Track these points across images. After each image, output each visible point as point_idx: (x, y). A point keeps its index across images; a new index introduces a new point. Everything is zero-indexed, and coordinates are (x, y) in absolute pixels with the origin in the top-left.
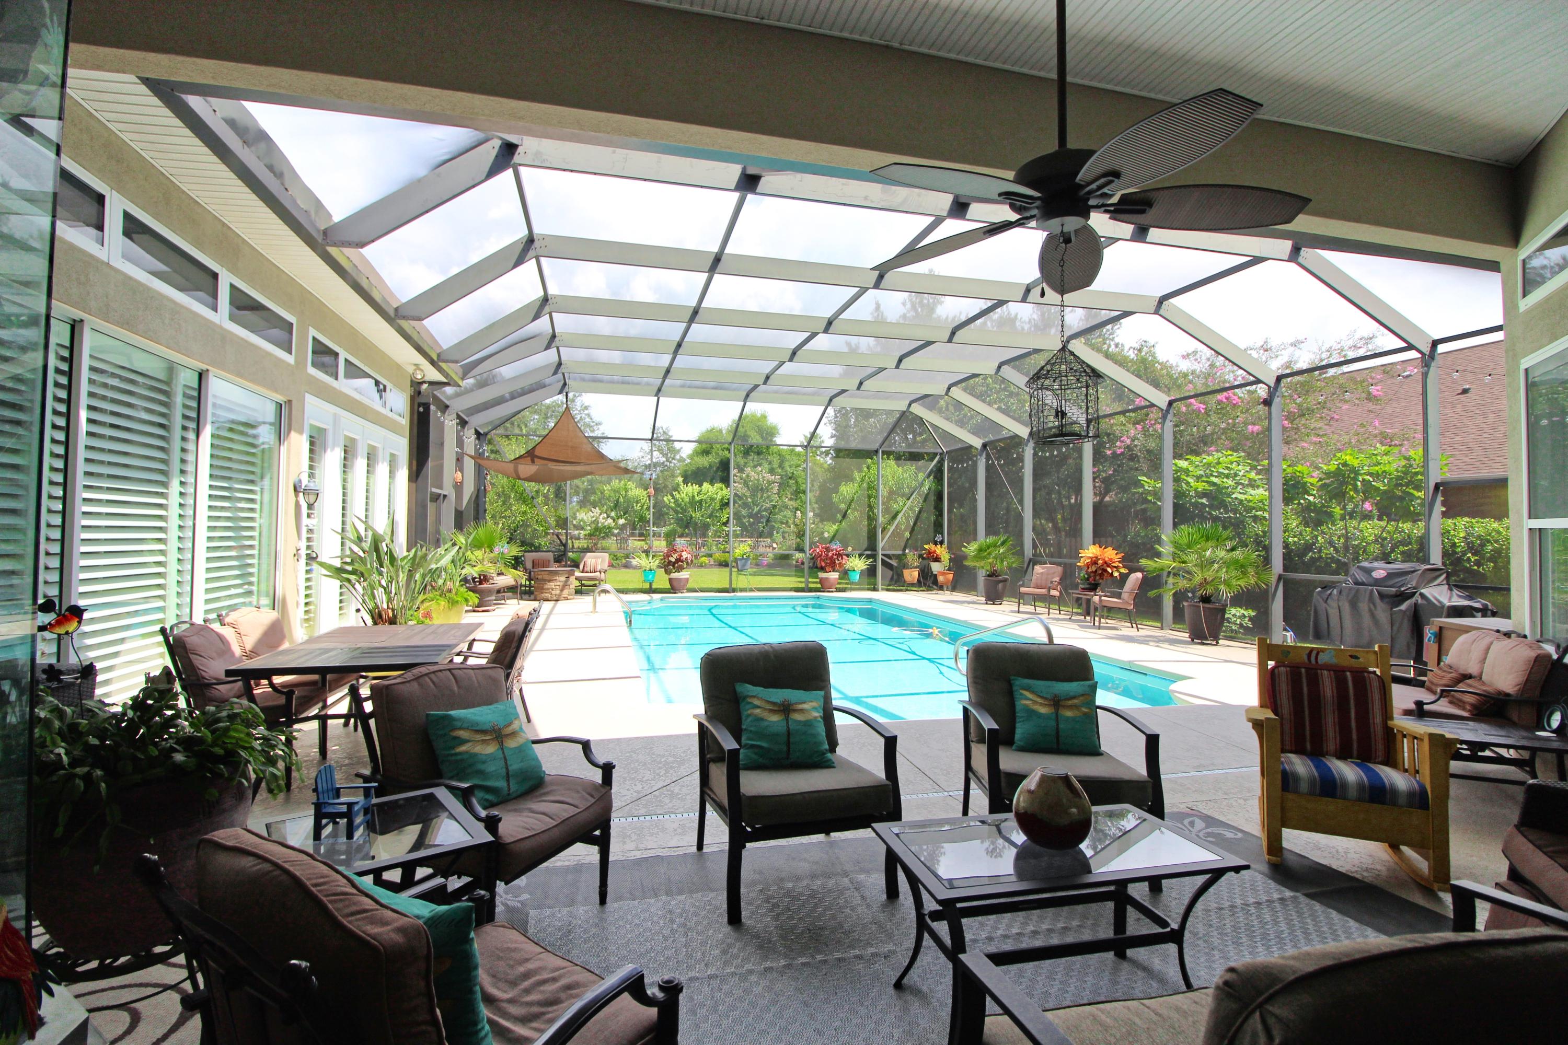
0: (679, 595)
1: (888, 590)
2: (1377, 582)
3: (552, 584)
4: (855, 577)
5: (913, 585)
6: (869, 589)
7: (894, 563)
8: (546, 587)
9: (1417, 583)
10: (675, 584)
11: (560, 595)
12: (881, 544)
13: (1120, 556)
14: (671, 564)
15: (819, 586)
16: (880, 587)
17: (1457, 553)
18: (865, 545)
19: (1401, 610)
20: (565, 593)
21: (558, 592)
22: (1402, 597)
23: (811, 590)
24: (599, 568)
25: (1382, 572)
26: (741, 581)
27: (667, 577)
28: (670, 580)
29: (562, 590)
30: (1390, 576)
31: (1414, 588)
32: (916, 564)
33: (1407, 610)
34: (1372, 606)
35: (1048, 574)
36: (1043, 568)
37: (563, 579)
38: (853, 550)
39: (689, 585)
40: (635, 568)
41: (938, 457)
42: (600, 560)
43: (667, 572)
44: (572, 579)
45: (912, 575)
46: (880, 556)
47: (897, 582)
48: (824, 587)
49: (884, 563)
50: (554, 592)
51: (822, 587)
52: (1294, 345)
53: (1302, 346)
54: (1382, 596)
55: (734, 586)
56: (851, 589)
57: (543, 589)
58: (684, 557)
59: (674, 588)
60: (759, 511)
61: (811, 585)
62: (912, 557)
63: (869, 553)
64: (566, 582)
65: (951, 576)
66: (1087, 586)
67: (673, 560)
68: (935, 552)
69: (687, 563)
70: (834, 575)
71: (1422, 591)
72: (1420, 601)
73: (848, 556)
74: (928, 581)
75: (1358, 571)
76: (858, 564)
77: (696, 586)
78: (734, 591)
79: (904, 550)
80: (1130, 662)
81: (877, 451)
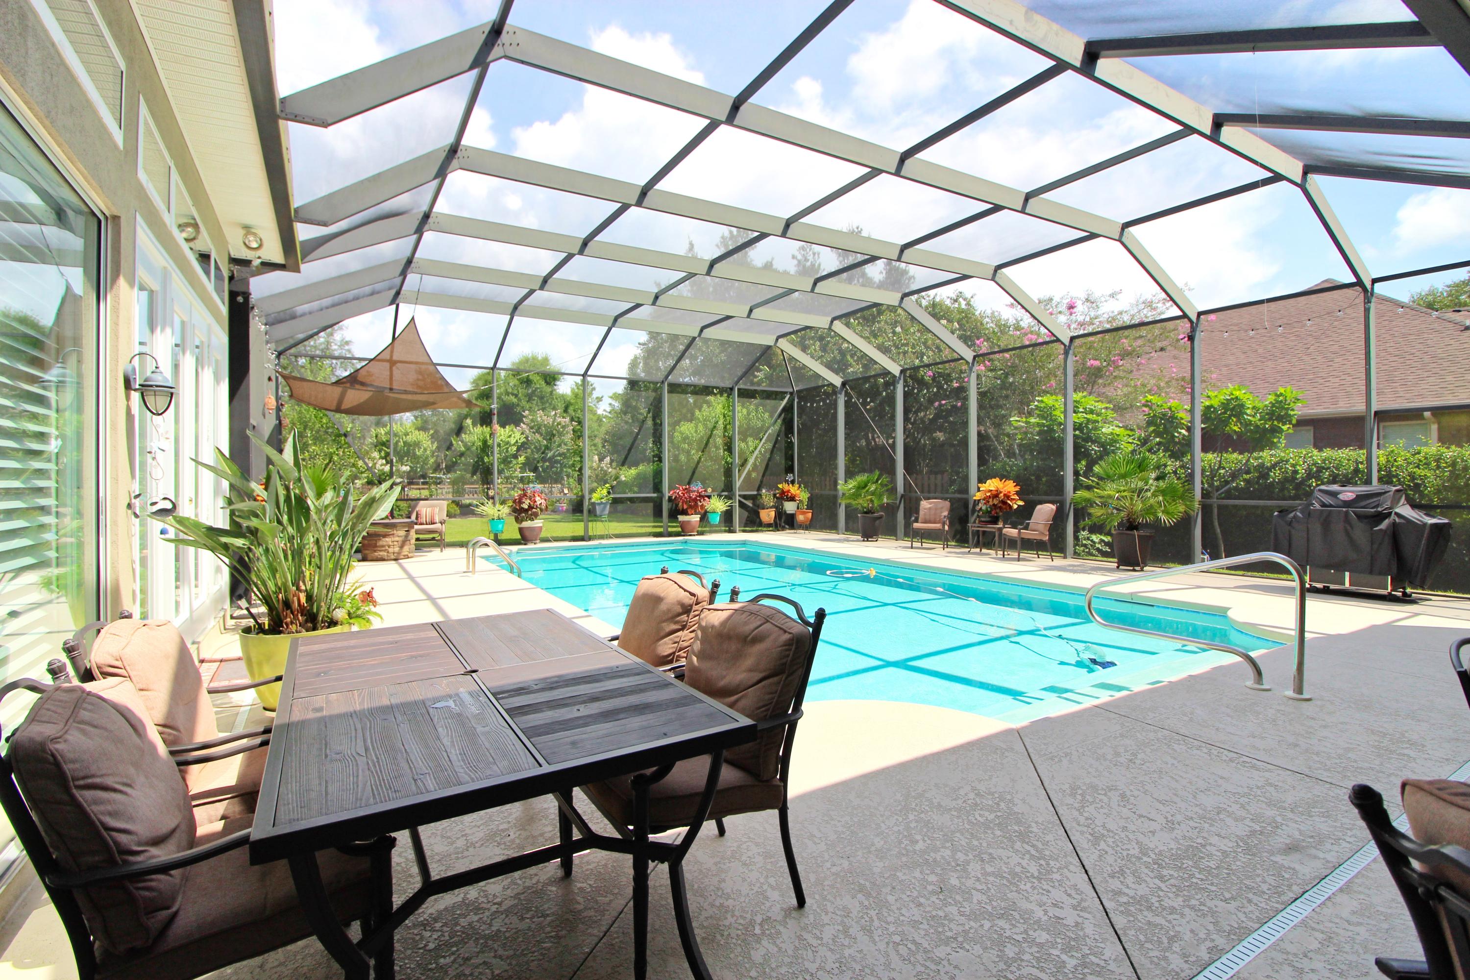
0: (530, 546)
1: (744, 531)
2: (1347, 504)
3: (388, 540)
4: (715, 519)
5: (769, 525)
6: (726, 531)
7: (749, 503)
8: (380, 543)
9: (1392, 502)
10: (527, 534)
11: (399, 553)
12: (738, 483)
13: (1018, 488)
14: (520, 512)
15: (680, 529)
16: (738, 529)
17: (1297, 479)
18: (722, 486)
19: (1381, 530)
20: (406, 548)
21: (397, 549)
22: (1380, 517)
23: (670, 535)
24: (437, 519)
25: (1350, 494)
26: (597, 528)
27: (517, 526)
28: (521, 530)
29: (402, 547)
30: (1360, 498)
31: (1390, 508)
32: (772, 504)
33: (1388, 528)
34: (1348, 528)
35: (936, 509)
36: (930, 503)
37: (402, 533)
38: (713, 491)
39: (543, 534)
40: (482, 516)
41: (788, 396)
42: (437, 510)
43: (518, 520)
44: (413, 532)
45: (767, 515)
46: (737, 497)
47: (753, 522)
48: (684, 531)
49: (742, 505)
50: (391, 550)
51: (683, 531)
52: (1112, 296)
53: (1118, 297)
54: (1359, 517)
55: (590, 533)
56: (711, 532)
57: (376, 546)
58: (538, 503)
59: (525, 538)
60: (554, 456)
61: (670, 529)
62: (767, 498)
63: (726, 493)
64: (406, 536)
65: (810, 514)
66: (988, 519)
67: (525, 506)
68: (789, 491)
69: (541, 510)
70: (696, 518)
71: (1397, 510)
72: (1397, 520)
73: (709, 497)
74: (785, 522)
75: (1319, 493)
76: (717, 505)
77: (549, 535)
78: (590, 539)
79: (759, 489)
80: (1132, 594)
81: (732, 389)
